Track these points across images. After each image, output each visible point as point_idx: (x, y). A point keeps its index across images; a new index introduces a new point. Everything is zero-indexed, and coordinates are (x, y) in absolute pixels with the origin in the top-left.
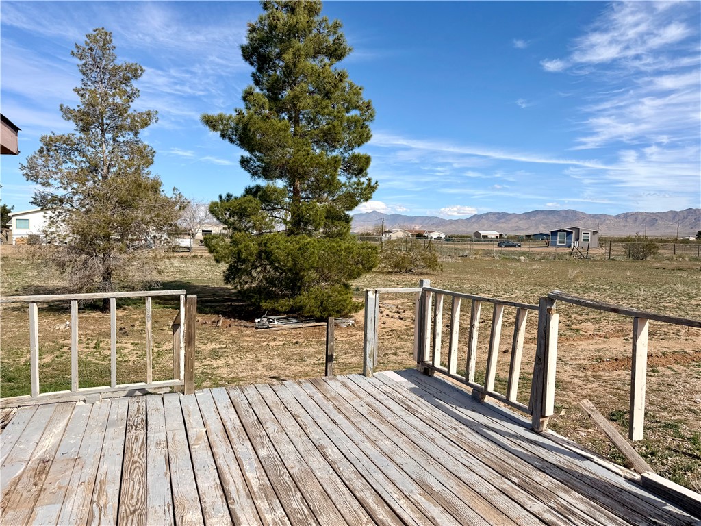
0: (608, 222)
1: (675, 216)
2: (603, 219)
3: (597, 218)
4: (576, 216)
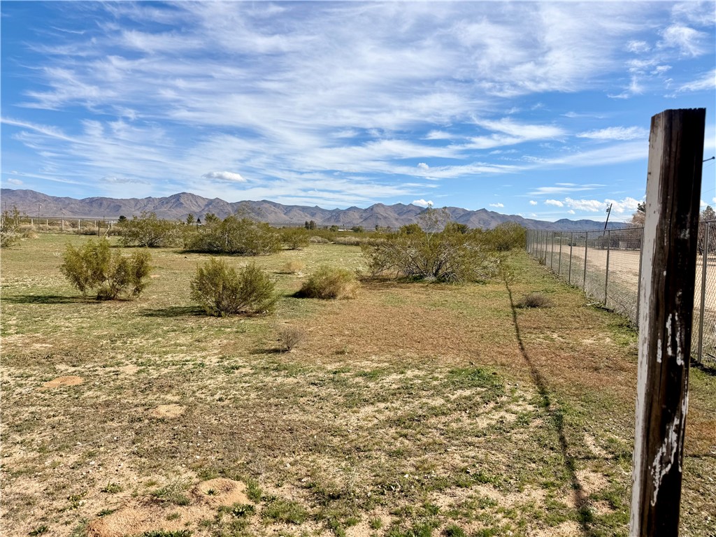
0: (72, 206)
1: (137, 203)
2: (67, 202)
3: (61, 201)
4: (36, 198)
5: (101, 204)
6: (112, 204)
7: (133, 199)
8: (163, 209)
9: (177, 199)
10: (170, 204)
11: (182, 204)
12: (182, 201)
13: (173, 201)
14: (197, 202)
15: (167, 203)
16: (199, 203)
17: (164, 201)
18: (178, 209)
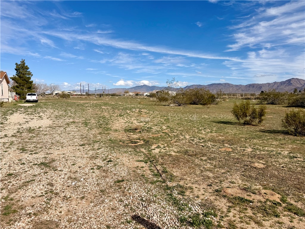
0: (242, 88)
1: (269, 85)
2: (240, 86)
3: (238, 87)
4: (229, 86)
5: (254, 86)
6: (258, 86)
7: (268, 83)
8: (282, 87)
9: (289, 82)
10: (285, 85)
11: (292, 84)
12: (292, 82)
13: (287, 83)
14: (300, 82)
15: (284, 84)
16: (301, 82)
17: (282, 83)
18: (290, 87)
